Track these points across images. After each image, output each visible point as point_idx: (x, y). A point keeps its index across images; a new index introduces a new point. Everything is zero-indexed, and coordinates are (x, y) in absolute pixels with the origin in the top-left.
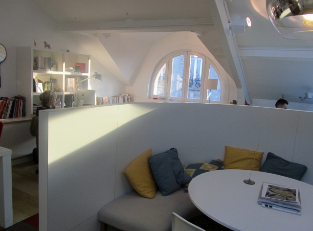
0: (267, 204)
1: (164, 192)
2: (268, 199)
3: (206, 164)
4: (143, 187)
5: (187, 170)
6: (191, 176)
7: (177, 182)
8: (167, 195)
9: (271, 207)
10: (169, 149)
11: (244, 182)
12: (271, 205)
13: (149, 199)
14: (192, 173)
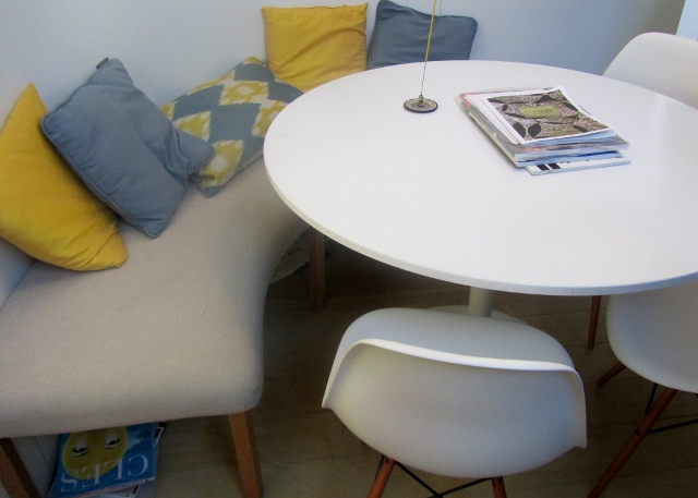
0: (541, 162)
1: (150, 225)
2: (539, 146)
3: (229, 83)
4: (73, 241)
5: (180, 121)
6: (206, 138)
7: (173, 174)
8: (161, 231)
9: (554, 166)
10: (91, 68)
11: (407, 108)
12: (552, 161)
13: (112, 272)
14: (206, 128)
